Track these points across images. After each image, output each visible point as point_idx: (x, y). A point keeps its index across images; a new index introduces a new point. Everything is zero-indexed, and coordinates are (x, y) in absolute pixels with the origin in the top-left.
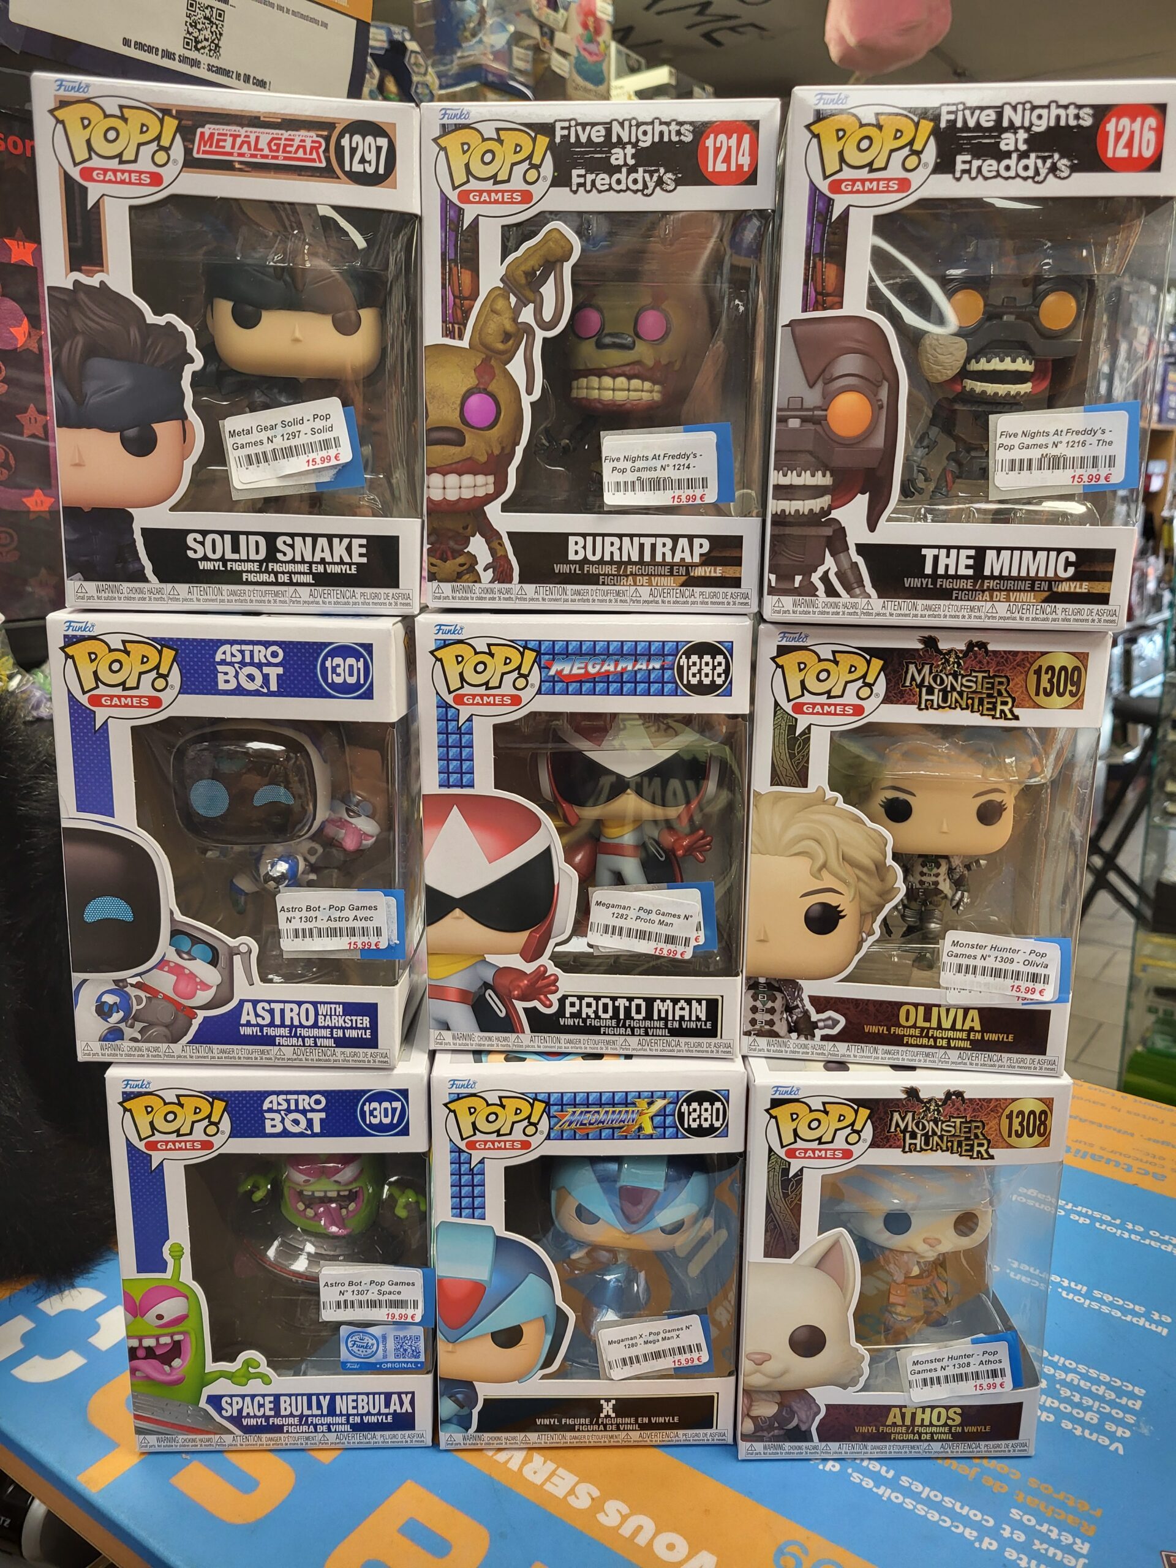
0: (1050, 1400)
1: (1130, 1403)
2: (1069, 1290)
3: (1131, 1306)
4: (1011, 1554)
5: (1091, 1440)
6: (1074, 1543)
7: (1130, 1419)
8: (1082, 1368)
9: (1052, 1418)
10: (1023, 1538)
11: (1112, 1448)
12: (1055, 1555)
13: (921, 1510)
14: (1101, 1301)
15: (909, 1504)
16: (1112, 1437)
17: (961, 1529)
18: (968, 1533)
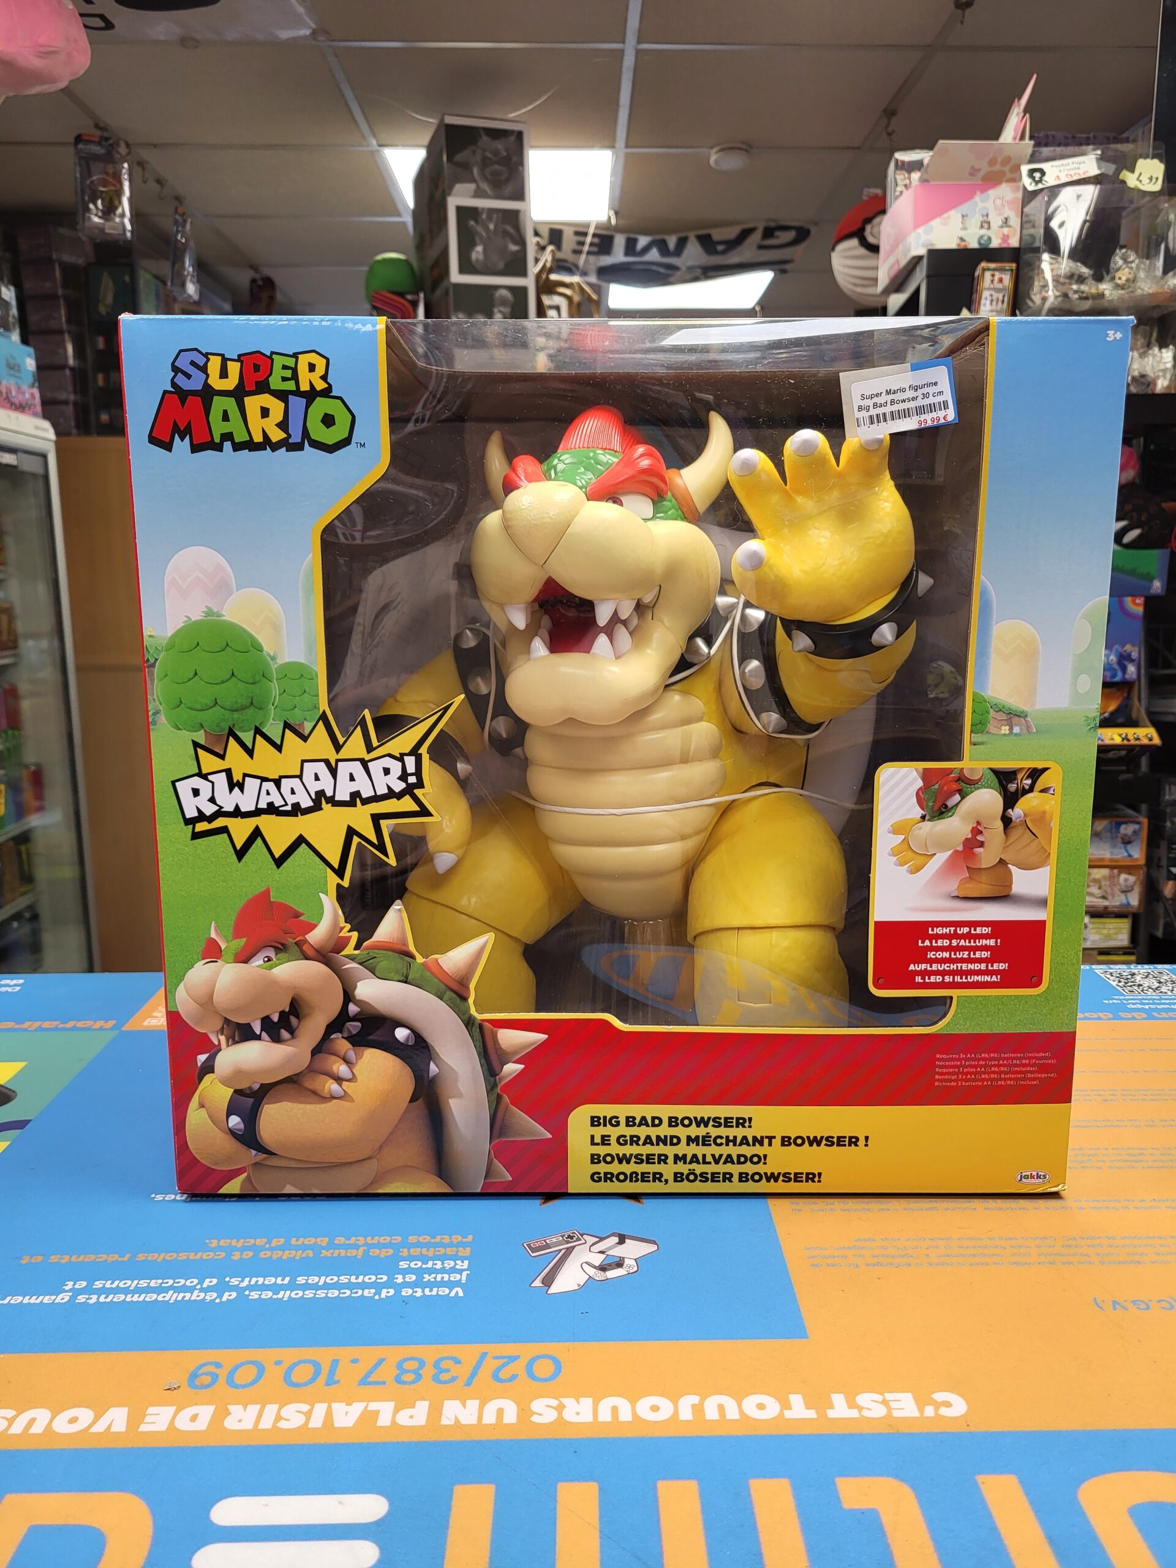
4: (407, 1292)
6: (456, 1264)
10: (414, 1278)
12: (443, 1278)
13: (321, 1294)
15: (309, 1294)
17: (360, 1292)
18: (366, 1293)
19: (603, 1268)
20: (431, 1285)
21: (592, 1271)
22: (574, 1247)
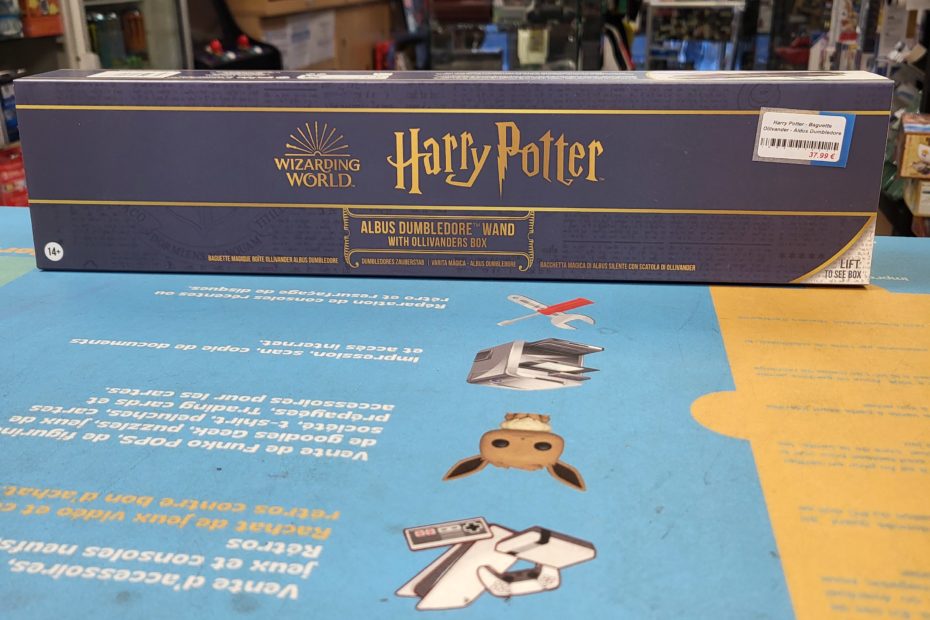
0: (290, 435)
1: (378, 419)
2: (321, 351)
3: (384, 349)
4: (221, 584)
5: (331, 458)
6: (304, 550)
7: (377, 430)
8: (328, 404)
9: (291, 449)
10: (239, 563)
11: (356, 457)
12: (278, 568)
13: (106, 574)
14: (354, 352)
15: (91, 573)
16: (357, 449)
17: (158, 576)
18: (167, 580)
19: (508, 578)
20: (258, 577)
21: (491, 581)
22: (473, 542)
